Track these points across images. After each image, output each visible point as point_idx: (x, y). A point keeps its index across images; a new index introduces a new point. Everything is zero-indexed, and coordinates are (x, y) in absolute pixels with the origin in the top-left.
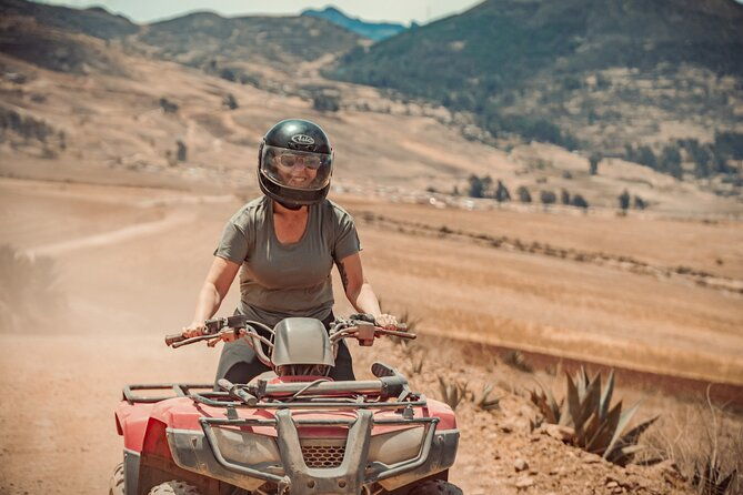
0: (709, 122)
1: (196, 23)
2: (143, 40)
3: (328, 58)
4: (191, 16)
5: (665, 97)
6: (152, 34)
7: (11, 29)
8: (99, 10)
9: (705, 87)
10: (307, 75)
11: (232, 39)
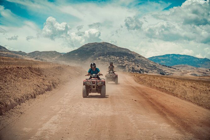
0: (116, 64)
1: (36, 53)
2: (28, 56)
3: (57, 57)
4: (35, 52)
5: (109, 60)
6: (29, 55)
7: (7, 54)
8: (21, 51)
9: (114, 59)
10: (53, 60)
11: (41, 55)
